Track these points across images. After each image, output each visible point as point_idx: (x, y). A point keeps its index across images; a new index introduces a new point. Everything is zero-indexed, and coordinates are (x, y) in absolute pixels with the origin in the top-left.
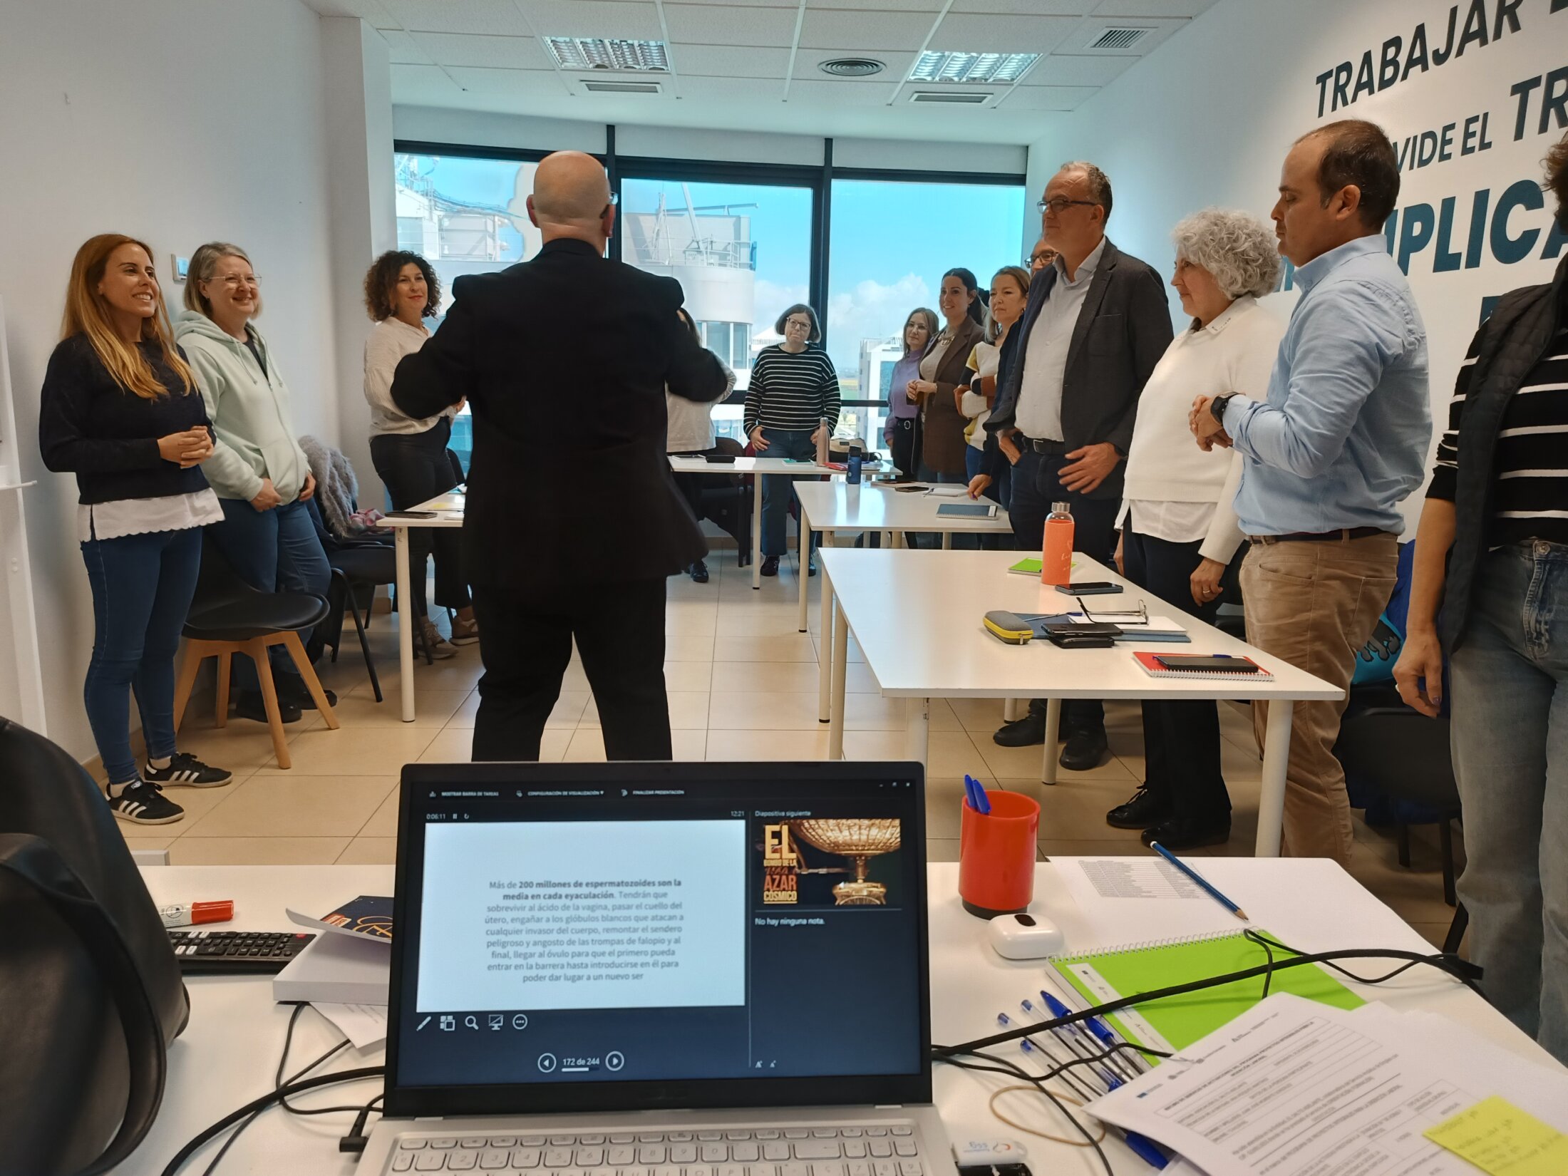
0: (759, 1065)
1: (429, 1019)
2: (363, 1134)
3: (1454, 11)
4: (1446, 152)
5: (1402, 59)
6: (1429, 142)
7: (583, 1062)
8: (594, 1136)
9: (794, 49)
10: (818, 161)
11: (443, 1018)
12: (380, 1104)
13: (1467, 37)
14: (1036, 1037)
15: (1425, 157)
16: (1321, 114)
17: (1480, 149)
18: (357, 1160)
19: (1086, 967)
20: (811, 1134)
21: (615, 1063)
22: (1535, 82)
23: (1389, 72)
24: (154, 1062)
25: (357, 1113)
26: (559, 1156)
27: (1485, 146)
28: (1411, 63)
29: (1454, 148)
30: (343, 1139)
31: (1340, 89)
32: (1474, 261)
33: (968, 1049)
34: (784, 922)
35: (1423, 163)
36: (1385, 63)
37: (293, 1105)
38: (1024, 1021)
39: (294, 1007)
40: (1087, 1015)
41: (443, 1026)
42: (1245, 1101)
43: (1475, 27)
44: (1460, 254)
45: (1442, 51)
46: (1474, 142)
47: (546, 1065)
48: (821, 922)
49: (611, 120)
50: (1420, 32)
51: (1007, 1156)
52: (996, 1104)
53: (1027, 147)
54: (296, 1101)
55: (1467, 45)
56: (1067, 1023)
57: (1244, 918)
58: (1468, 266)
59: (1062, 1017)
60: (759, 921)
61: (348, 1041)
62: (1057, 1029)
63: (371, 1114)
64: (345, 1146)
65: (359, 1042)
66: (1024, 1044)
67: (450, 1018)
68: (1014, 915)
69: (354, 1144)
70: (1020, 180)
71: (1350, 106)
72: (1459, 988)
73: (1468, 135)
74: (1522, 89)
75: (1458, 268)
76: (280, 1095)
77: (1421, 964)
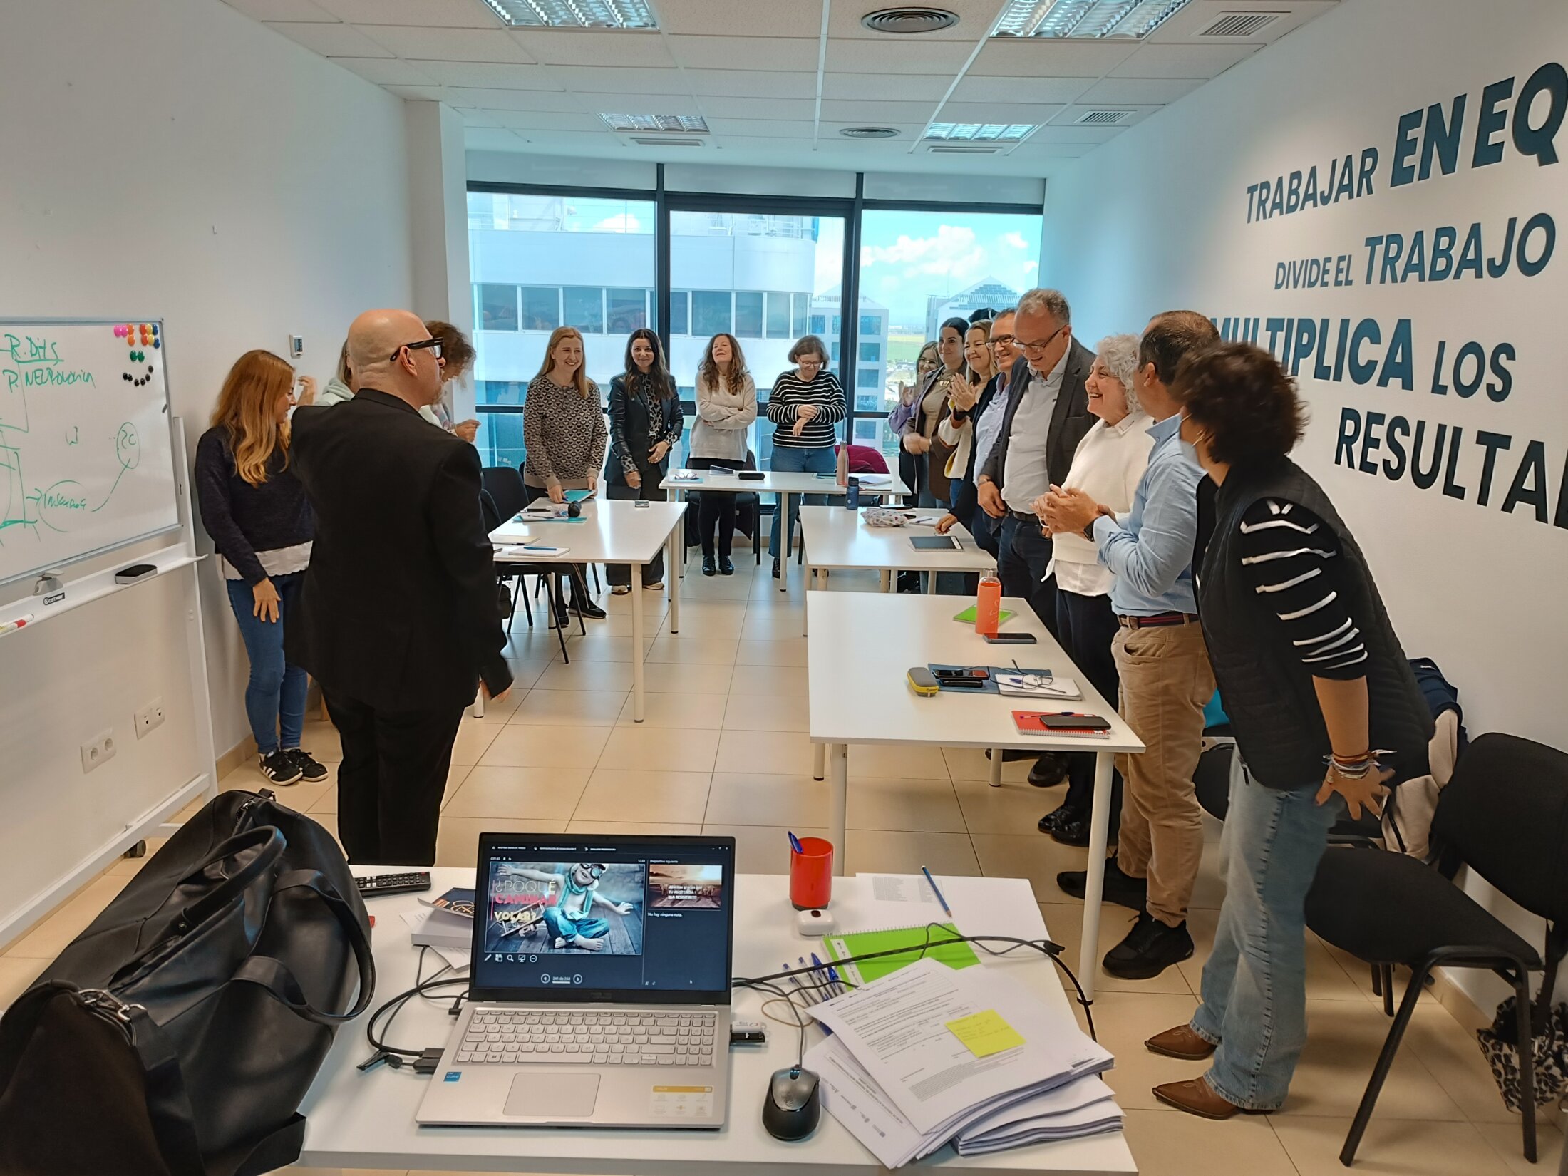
0: (647, 983)
1: (490, 956)
2: (460, 1007)
3: (1334, 162)
4: (1325, 280)
5: (1302, 191)
6: (1315, 267)
7: (562, 979)
8: (565, 1013)
9: (817, 123)
10: (851, 194)
11: (497, 956)
12: (467, 995)
13: (1342, 188)
14: (798, 976)
15: (1313, 280)
16: (1249, 221)
17: (1346, 284)
18: (456, 1019)
19: (841, 941)
20: (666, 1015)
21: (578, 979)
22: (1378, 240)
23: (1293, 198)
24: (370, 972)
25: (455, 999)
26: (548, 1020)
27: (1349, 283)
28: (1307, 197)
29: (1330, 278)
30: (450, 1009)
31: (1262, 203)
32: (1338, 377)
33: (760, 981)
34: (662, 915)
35: (1311, 285)
36: (1292, 192)
37: (426, 994)
38: (795, 966)
39: (422, 948)
40: (829, 966)
41: (497, 959)
42: (875, 1007)
43: (1346, 182)
44: (1330, 367)
45: (1326, 194)
46: (1342, 277)
47: (545, 979)
48: (680, 915)
49: (661, 159)
50: (1313, 170)
51: (755, 1028)
52: (766, 1009)
53: (1045, 179)
54: (426, 993)
55: (1341, 194)
56: (818, 969)
57: (950, 915)
58: (1334, 380)
59: (818, 966)
60: (650, 914)
61: (450, 966)
62: (811, 972)
63: (462, 1000)
64: (451, 1012)
65: (456, 967)
66: (791, 979)
67: (500, 956)
68: (810, 911)
69: (455, 1011)
70: (1037, 209)
71: (1268, 220)
72: (1046, 958)
73: (1339, 271)
74: (1372, 242)
75: (1328, 379)
76: (419, 989)
77: (1025, 946)
